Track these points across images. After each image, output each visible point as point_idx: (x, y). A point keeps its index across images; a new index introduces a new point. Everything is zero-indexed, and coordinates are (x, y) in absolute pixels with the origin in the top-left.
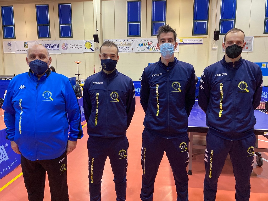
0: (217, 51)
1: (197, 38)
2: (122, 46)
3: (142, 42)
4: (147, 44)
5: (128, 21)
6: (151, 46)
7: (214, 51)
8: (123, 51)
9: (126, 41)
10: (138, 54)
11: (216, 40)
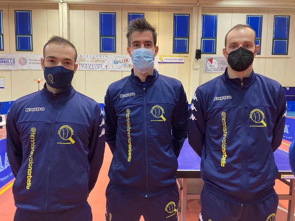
0: (199, 71)
1: (178, 57)
2: (94, 63)
3: (118, 59)
4: (123, 61)
5: (101, 35)
6: (127, 64)
7: (196, 71)
8: (95, 68)
9: (99, 57)
10: (113, 72)
11: (198, 59)
